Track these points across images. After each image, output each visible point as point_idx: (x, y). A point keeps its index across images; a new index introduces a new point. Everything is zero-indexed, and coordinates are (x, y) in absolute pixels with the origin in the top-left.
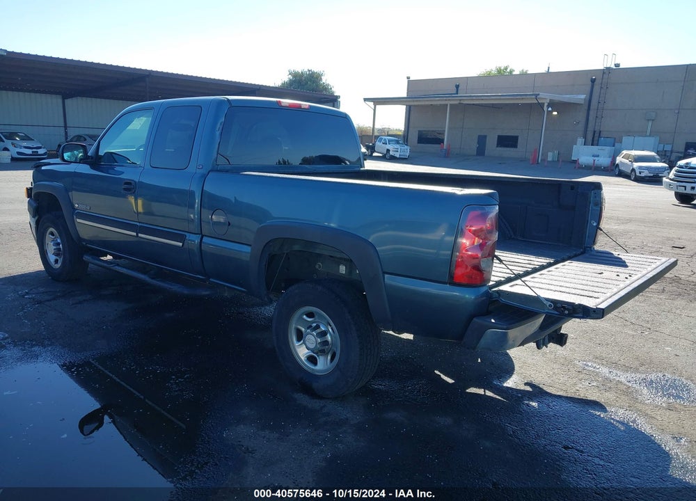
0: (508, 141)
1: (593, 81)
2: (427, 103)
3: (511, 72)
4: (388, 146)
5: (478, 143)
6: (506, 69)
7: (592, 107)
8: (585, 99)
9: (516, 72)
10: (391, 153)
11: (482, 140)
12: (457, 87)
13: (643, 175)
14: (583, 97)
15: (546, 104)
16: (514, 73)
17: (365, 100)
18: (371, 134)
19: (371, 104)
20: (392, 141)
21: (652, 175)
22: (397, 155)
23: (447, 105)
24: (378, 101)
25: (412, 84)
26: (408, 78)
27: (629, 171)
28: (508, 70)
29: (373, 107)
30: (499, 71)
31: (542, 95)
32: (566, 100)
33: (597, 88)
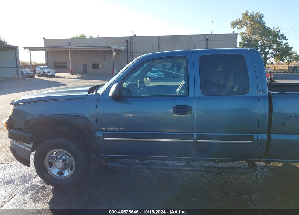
0: (95, 66)
1: (127, 41)
2: (56, 50)
3: (85, 36)
4: (44, 70)
5: (83, 67)
6: (83, 35)
7: (128, 52)
8: (125, 48)
9: (88, 37)
10: (46, 73)
11: (85, 66)
12: (70, 43)
13: (156, 77)
14: (124, 47)
15: (113, 51)
16: (87, 37)
17: (24, 48)
18: (30, 64)
19: (28, 50)
20: (45, 67)
21: (159, 77)
22: (50, 74)
23: (68, 51)
24: (31, 49)
25: (46, 41)
26: (44, 38)
27: (151, 76)
28: (84, 36)
29: (29, 52)
30: (81, 36)
31: (112, 46)
32: (120, 49)
33: (129, 44)
